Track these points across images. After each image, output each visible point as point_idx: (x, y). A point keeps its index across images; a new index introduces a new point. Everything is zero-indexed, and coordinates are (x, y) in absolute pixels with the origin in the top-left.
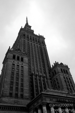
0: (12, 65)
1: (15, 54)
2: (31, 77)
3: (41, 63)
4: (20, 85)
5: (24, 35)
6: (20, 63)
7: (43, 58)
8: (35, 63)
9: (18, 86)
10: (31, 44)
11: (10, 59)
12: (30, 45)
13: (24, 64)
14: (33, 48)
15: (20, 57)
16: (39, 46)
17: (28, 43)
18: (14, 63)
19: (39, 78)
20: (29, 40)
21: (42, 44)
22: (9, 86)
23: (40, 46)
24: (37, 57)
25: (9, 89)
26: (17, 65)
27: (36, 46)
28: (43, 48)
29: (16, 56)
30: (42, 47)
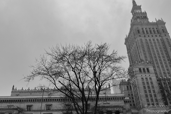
0: (141, 79)
1: (140, 67)
2: (159, 82)
3: (167, 62)
4: (153, 96)
5: (139, 31)
6: (148, 75)
7: (169, 55)
8: (160, 65)
9: (152, 97)
10: (150, 40)
11: (138, 74)
12: (149, 42)
13: (151, 75)
14: (153, 44)
15: (146, 69)
16: (159, 39)
17: (146, 40)
18: (142, 77)
19: (168, 81)
20: (146, 36)
21: (163, 35)
22: (145, 99)
23: (161, 38)
24: (161, 55)
25: (146, 101)
26: (146, 78)
27: (156, 41)
28: (165, 40)
29: (142, 69)
30: (164, 38)
